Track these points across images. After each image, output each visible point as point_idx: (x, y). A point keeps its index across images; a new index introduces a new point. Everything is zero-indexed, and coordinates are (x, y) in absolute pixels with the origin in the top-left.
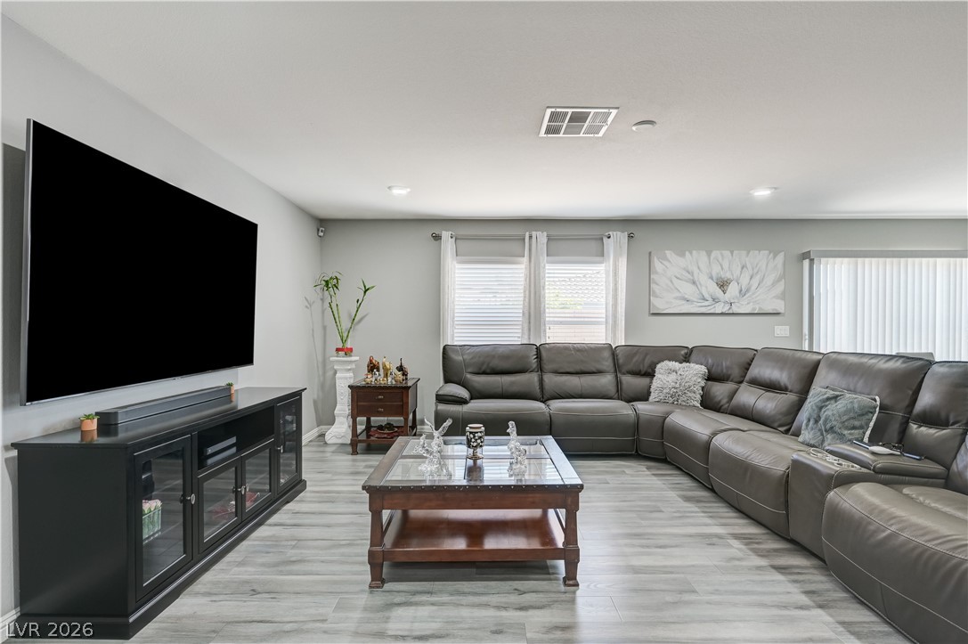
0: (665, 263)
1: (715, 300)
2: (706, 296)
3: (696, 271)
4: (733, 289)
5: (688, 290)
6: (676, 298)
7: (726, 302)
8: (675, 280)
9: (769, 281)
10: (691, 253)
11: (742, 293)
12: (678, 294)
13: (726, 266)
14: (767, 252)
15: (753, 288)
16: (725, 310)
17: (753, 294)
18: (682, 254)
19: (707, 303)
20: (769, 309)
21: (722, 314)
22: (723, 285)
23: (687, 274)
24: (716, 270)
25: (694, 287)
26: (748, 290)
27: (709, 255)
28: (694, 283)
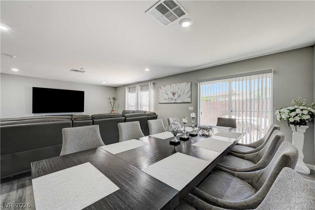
0: (161, 89)
1: (172, 99)
2: (170, 98)
3: (168, 91)
4: (176, 95)
5: (166, 96)
6: (163, 99)
7: (174, 100)
8: (163, 94)
9: (186, 92)
10: (166, 86)
11: (179, 97)
12: (164, 98)
13: (175, 89)
14: (185, 83)
15: (181, 95)
16: (174, 102)
17: (182, 96)
18: (164, 86)
19: (170, 100)
20: (186, 101)
21: (174, 103)
22: (174, 94)
23: (165, 92)
24: (172, 90)
25: (167, 95)
26: (180, 96)
27: (171, 86)
28: (167, 94)
